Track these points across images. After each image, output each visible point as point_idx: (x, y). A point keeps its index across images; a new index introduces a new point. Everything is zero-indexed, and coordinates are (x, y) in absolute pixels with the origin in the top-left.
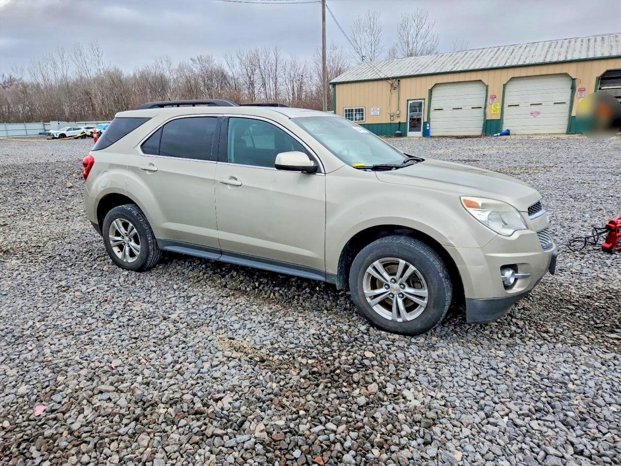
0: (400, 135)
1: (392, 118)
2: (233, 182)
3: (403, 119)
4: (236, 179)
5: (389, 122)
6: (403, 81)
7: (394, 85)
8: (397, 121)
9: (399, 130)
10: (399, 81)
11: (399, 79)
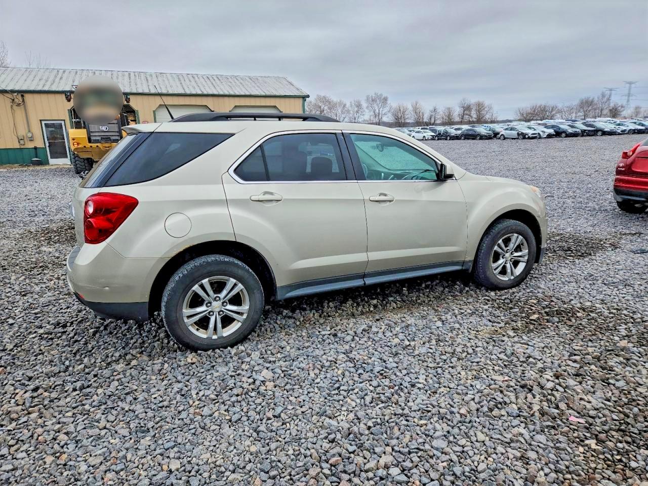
0: (39, 163)
1: (22, 142)
2: (383, 198)
3: (39, 143)
4: (385, 195)
5: (17, 146)
6: (28, 97)
7: (16, 100)
8: (31, 145)
9: (37, 157)
10: (22, 96)
11: (22, 93)
